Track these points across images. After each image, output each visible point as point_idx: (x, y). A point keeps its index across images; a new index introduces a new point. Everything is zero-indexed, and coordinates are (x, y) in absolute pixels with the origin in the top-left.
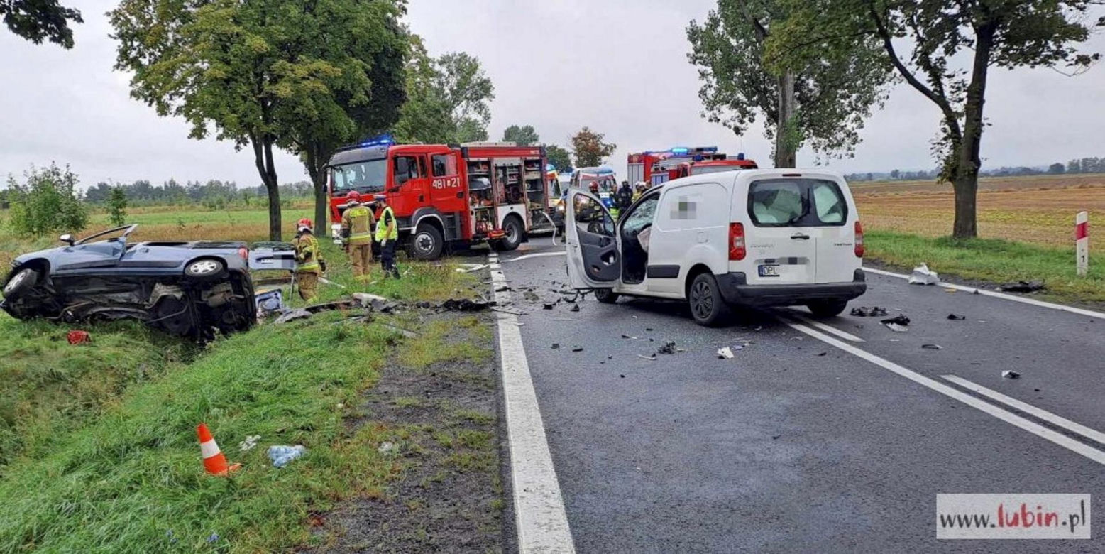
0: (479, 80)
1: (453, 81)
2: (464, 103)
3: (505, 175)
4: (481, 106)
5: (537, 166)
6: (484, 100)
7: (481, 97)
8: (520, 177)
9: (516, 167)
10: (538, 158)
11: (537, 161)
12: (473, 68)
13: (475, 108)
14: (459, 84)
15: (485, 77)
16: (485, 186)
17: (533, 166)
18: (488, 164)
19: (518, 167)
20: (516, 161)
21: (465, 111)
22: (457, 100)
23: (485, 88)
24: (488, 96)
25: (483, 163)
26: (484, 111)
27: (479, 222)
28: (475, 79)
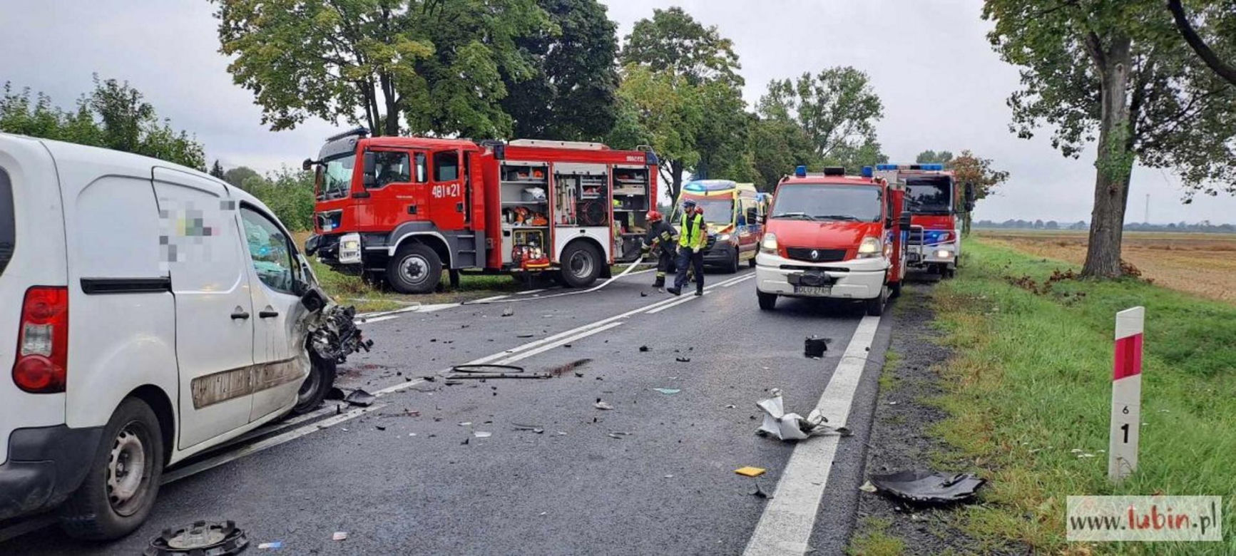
0: (865, 97)
1: (834, 99)
2: (846, 122)
3: (578, 185)
4: (866, 126)
5: (641, 177)
6: (871, 120)
7: (867, 116)
8: (603, 191)
9: (598, 177)
10: (642, 167)
11: (639, 172)
12: (860, 84)
13: (859, 128)
14: (841, 101)
15: (872, 94)
16: (535, 199)
17: (633, 178)
18: (544, 170)
19: (602, 177)
20: (598, 169)
21: (847, 132)
22: (837, 120)
23: (872, 105)
24: (875, 116)
25: (536, 169)
26: (869, 131)
27: (518, 247)
28: (862, 94)
